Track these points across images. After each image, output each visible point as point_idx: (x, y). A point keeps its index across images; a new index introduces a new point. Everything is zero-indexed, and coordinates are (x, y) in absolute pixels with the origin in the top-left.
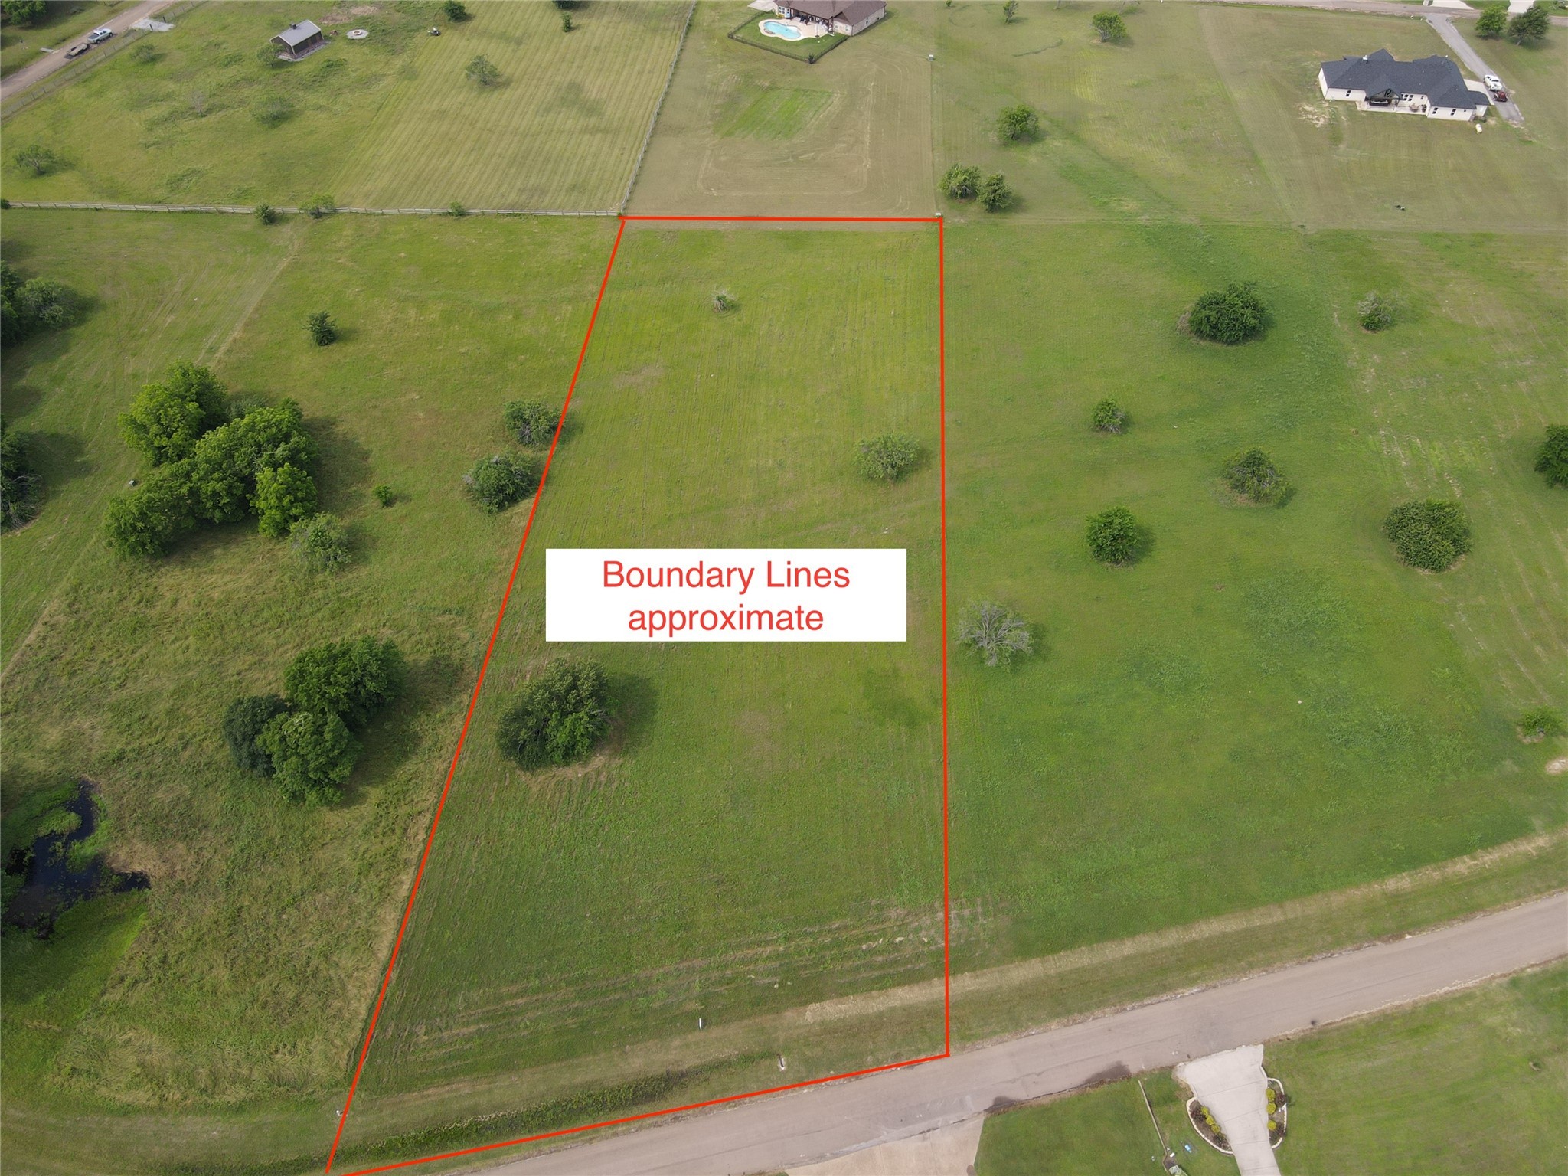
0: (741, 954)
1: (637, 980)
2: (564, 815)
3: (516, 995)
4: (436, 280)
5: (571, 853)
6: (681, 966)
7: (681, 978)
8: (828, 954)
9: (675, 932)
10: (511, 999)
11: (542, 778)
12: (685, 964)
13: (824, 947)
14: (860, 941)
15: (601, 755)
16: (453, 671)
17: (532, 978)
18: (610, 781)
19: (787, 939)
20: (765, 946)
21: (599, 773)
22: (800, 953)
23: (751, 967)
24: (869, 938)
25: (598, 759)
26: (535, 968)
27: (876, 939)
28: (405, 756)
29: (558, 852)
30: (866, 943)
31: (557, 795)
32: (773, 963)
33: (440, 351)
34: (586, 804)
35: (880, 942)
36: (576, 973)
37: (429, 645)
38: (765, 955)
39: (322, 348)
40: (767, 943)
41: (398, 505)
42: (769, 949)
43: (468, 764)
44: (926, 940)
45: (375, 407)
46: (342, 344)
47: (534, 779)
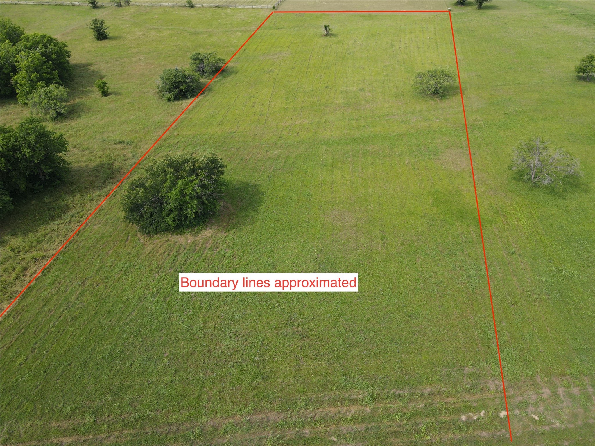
0: (321, 412)
1: (203, 429)
3: (65, 433)
4: (171, 24)
5: (165, 298)
6: (254, 418)
7: (252, 431)
8: (423, 422)
9: (253, 380)
10: (57, 436)
11: (157, 241)
12: (259, 417)
13: (416, 413)
14: (458, 411)
15: (210, 229)
17: (88, 414)
18: (215, 247)
19: (374, 399)
20: (349, 405)
21: (206, 241)
22: (390, 418)
23: (333, 428)
24: (468, 409)
25: (207, 232)
26: (95, 404)
27: (476, 410)
29: (153, 296)
30: (464, 414)
31: (166, 254)
32: (359, 426)
33: (164, 44)
34: (188, 262)
35: (482, 414)
36: (137, 414)
38: (349, 416)
39: (98, 41)
40: (352, 402)
42: (353, 409)
44: (536, 418)
47: (150, 242)
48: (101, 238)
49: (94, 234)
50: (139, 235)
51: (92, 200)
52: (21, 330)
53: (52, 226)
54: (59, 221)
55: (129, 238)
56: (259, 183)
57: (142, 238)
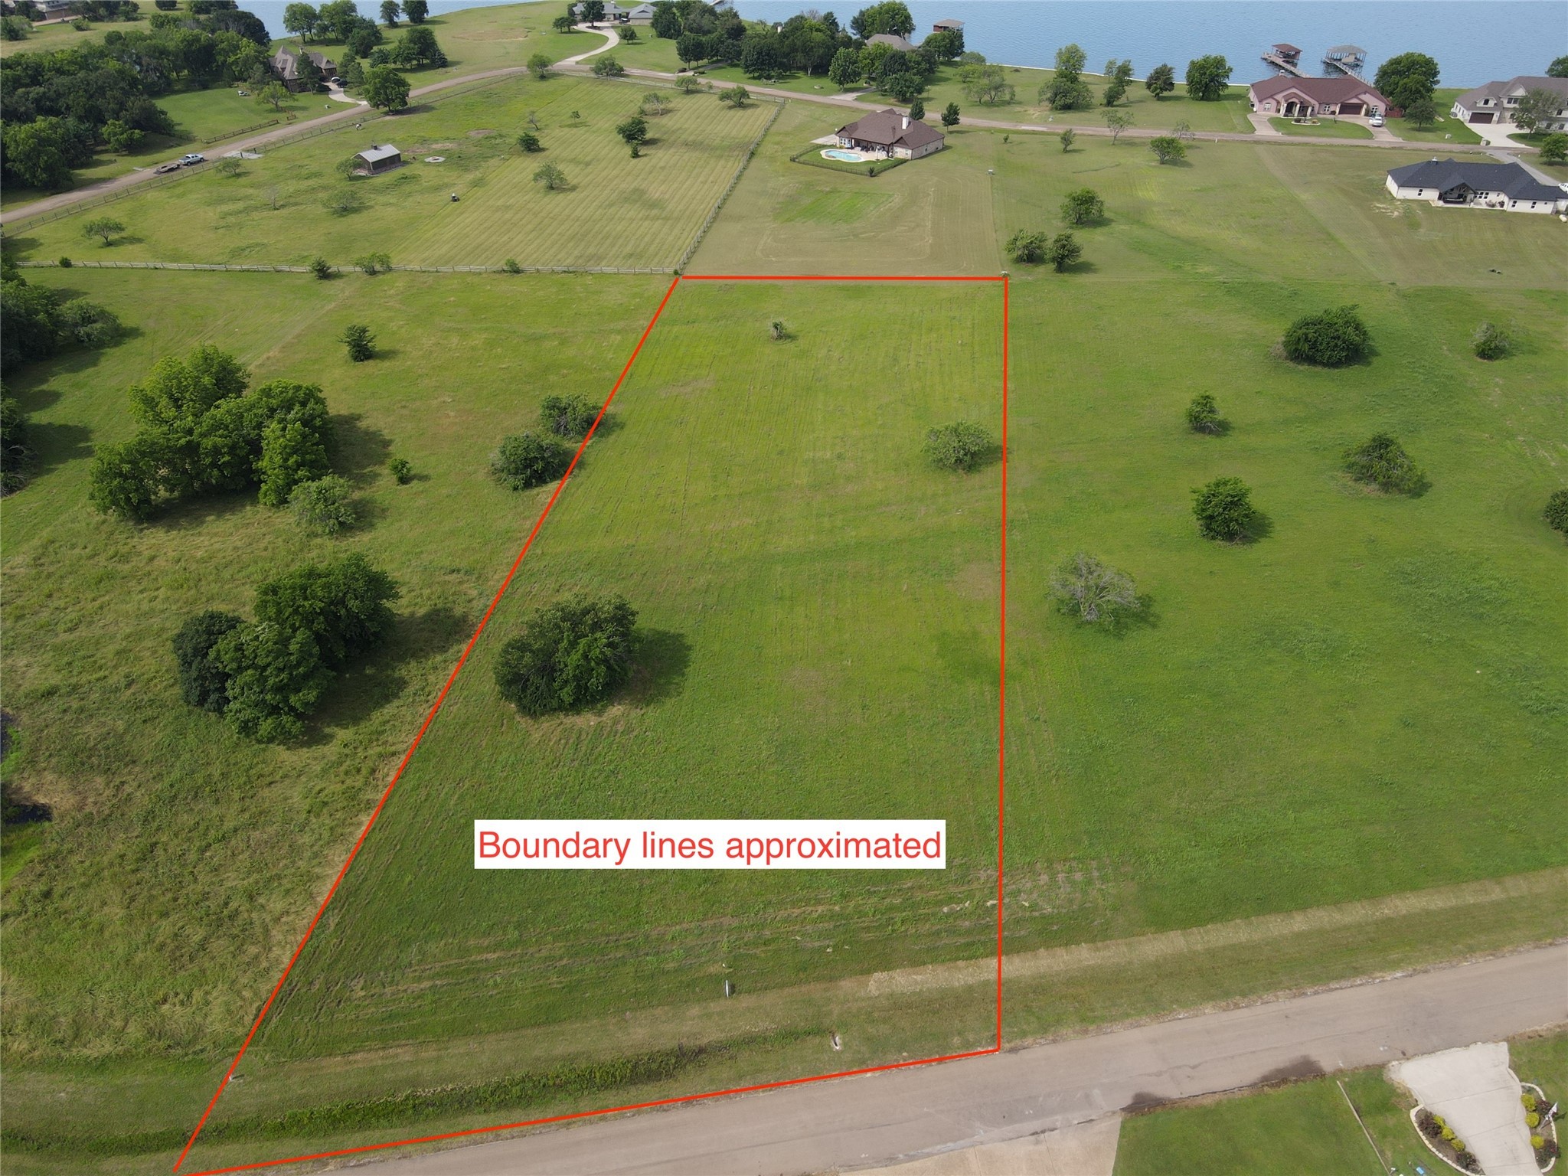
0: (783, 914)
1: (647, 937)
2: (569, 761)
3: (487, 949)
4: (483, 316)
5: (574, 799)
6: (705, 924)
7: (704, 935)
8: (898, 917)
9: (700, 886)
10: (479, 953)
11: (546, 725)
12: (711, 922)
13: (891, 908)
14: (940, 903)
15: (620, 704)
16: (455, 622)
17: (510, 929)
18: (629, 730)
19: (844, 896)
20: (815, 905)
21: (616, 722)
22: (862, 914)
23: (797, 928)
24: (951, 900)
25: (615, 709)
26: (515, 919)
27: (961, 901)
28: (387, 699)
29: (557, 797)
30: (947, 905)
31: (563, 741)
32: (826, 925)
33: (480, 366)
34: (596, 751)
35: (967, 905)
36: (568, 927)
37: (429, 598)
38: (815, 915)
39: (357, 363)
40: (819, 902)
41: (415, 484)
42: (820, 909)
43: (459, 709)
44: (1027, 904)
45: (404, 407)
46: (378, 361)
47: (536, 726)
48: (466, 724)
49: (454, 719)
50: (518, 718)
51: (435, 668)
52: (396, 845)
53: (389, 710)
54: (396, 703)
55: (505, 721)
56: (682, 632)
57: (523, 722)
